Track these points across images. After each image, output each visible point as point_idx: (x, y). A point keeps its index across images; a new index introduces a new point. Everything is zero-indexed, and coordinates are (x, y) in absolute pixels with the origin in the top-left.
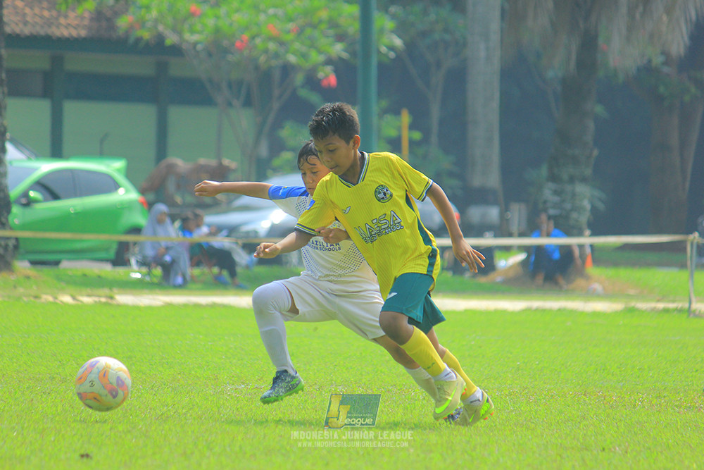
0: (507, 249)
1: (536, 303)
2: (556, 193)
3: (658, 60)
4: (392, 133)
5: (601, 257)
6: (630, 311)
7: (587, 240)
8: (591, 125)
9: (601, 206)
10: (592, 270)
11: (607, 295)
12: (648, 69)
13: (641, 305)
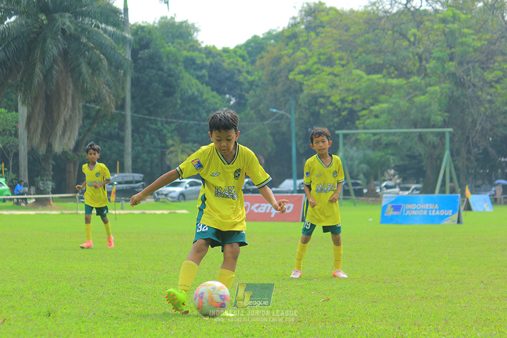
0: (30, 198)
1: (38, 212)
2: (42, 184)
3: (68, 150)
5: (54, 200)
6: (62, 213)
7: (50, 196)
8: (51, 166)
9: (54, 187)
10: (52, 203)
11: (55, 209)
12: (64, 152)
13: (65, 212)
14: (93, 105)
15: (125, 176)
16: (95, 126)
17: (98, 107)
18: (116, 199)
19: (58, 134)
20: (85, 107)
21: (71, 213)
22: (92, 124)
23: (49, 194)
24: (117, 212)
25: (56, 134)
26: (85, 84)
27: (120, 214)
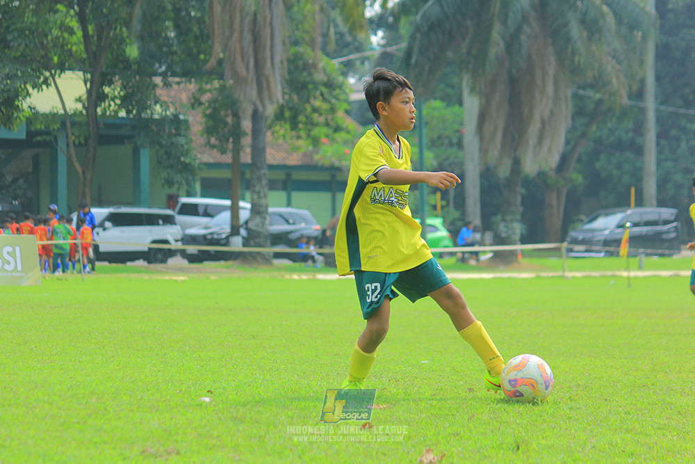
0: (484, 252)
1: (498, 275)
2: (506, 226)
3: (546, 169)
4: (432, 202)
5: (525, 254)
6: (538, 277)
7: (519, 247)
8: (519, 198)
9: (524, 232)
10: (522, 261)
11: (528, 270)
12: (541, 174)
14: (589, 93)
15: (646, 213)
16: (594, 128)
17: (598, 96)
18: (629, 253)
19: (531, 142)
20: (576, 96)
21: (553, 277)
22: (588, 125)
23: (516, 244)
24: (632, 274)
25: (528, 141)
26: (577, 58)
27: (636, 277)
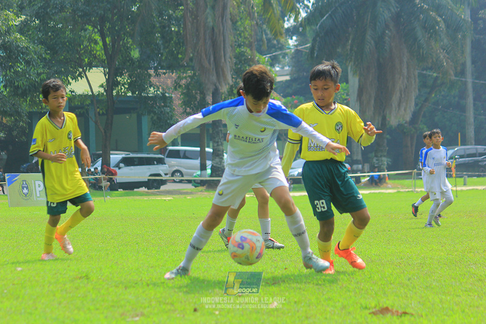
1: (373, 191)
2: (377, 160)
3: (404, 122)
5: (390, 177)
6: (399, 192)
7: (386, 173)
8: (386, 142)
9: (390, 163)
10: (388, 181)
11: (392, 188)
12: (400, 125)
13: (402, 190)
14: (428, 73)
15: (468, 149)
16: (433, 95)
17: (435, 75)
18: (457, 174)
19: (393, 105)
20: (420, 75)
21: (408, 191)
22: (430, 93)
23: (384, 171)
24: (459, 188)
25: (392, 105)
26: (421, 51)
27: (461, 191)
